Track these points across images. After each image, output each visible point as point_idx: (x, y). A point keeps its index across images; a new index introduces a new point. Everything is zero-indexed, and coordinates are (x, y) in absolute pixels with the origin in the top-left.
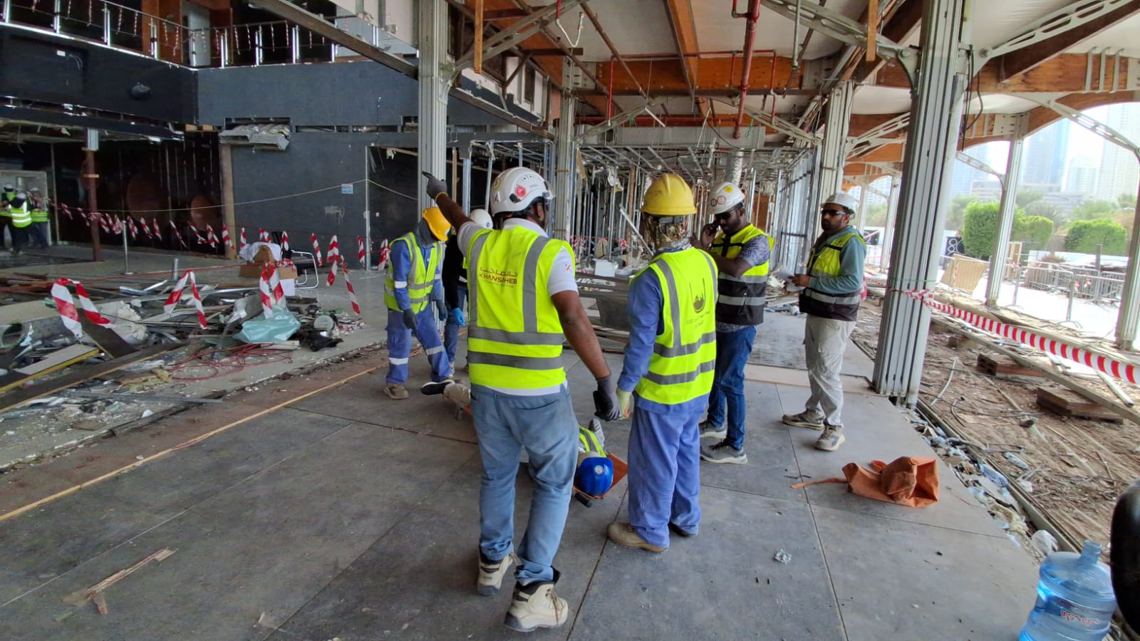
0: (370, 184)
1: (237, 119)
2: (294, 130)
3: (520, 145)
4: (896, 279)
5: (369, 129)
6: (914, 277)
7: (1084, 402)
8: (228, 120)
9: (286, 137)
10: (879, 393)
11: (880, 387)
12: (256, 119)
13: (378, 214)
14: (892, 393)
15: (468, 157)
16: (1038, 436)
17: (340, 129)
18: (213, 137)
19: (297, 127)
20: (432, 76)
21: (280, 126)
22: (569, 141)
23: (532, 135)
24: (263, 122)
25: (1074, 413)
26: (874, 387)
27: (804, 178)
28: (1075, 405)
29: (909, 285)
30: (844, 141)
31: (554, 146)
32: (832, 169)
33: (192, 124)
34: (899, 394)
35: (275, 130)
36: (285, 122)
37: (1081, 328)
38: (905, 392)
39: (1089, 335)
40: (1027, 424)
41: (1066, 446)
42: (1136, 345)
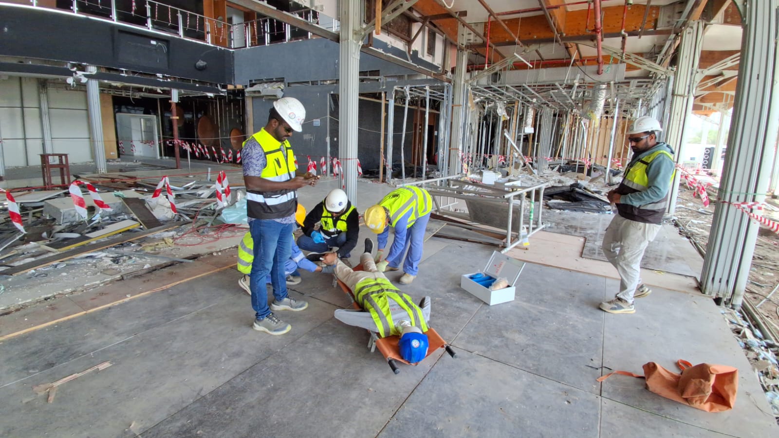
0: (331, 119)
1: (255, 80)
2: (287, 85)
3: (427, 88)
4: (726, 192)
5: (331, 82)
6: (744, 190)
8: (251, 81)
9: (282, 90)
10: (704, 294)
11: (706, 288)
12: (266, 79)
13: (335, 139)
14: (717, 294)
15: (392, 98)
17: (313, 83)
18: (241, 92)
19: (288, 83)
20: (348, 39)
21: (279, 83)
22: (463, 82)
23: (435, 80)
24: (270, 81)
26: (700, 288)
27: (659, 104)
29: (738, 197)
30: (694, 72)
31: (452, 87)
32: (683, 96)
33: (232, 84)
34: (724, 296)
35: (276, 86)
36: (281, 80)
38: (730, 294)
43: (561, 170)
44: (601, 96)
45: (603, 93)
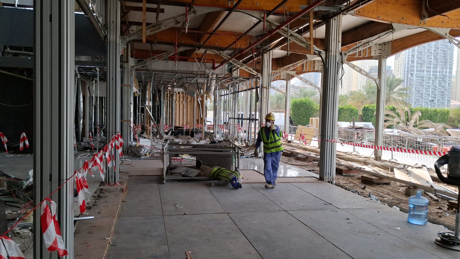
3: (97, 69)
4: (326, 136)
6: (331, 135)
7: (378, 178)
10: (324, 181)
11: (324, 179)
14: (328, 180)
16: (369, 191)
20: (116, 42)
25: (375, 183)
26: (321, 179)
28: (375, 179)
29: (330, 138)
34: (330, 180)
37: (359, 154)
38: (332, 179)
39: (364, 156)
40: (364, 188)
41: (379, 193)
42: (383, 158)
43: (173, 134)
44: (213, 83)
45: (214, 81)
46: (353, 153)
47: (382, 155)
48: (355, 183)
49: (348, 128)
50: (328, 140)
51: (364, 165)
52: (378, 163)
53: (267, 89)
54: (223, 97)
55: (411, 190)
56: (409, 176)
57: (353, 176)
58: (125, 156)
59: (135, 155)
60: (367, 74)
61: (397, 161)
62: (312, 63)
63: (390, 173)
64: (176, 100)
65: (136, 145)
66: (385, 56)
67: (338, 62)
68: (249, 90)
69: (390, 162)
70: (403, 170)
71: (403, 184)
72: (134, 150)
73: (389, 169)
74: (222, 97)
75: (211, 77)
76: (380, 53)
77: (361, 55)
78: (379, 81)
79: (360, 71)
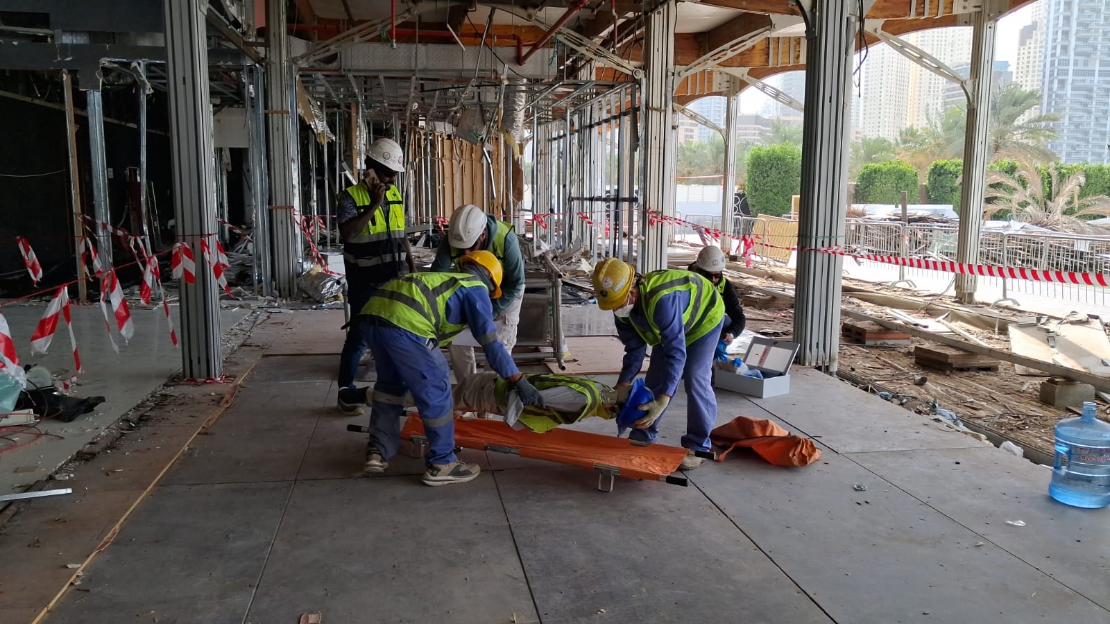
4: (811, 237)
6: (827, 234)
7: (961, 353)
10: (804, 365)
11: (805, 358)
14: (817, 363)
15: (96, 88)
16: (935, 390)
25: (954, 366)
26: (797, 359)
28: (956, 357)
29: (823, 242)
32: (659, 109)
34: (823, 362)
37: (915, 287)
38: (828, 360)
39: (926, 293)
40: (921, 383)
41: (963, 395)
42: (978, 297)
43: (431, 244)
44: (520, 103)
45: (522, 98)
46: (897, 285)
47: (975, 290)
48: (897, 369)
49: (890, 219)
50: (818, 248)
51: (927, 315)
52: (964, 310)
53: (663, 114)
54: (555, 144)
55: (1058, 388)
56: (1052, 347)
57: (892, 348)
58: (282, 301)
59: (309, 297)
60: (939, 68)
61: (1019, 305)
62: (793, 43)
63: (997, 337)
64: (443, 156)
65: (311, 272)
66: (992, 15)
67: (848, 18)
68: (615, 118)
69: (998, 307)
70: (1035, 328)
71: (1032, 371)
72: (304, 284)
73: (994, 328)
74: (553, 142)
75: (506, 83)
76: (979, 6)
77: (923, 14)
78: (974, 86)
79: (921, 57)
